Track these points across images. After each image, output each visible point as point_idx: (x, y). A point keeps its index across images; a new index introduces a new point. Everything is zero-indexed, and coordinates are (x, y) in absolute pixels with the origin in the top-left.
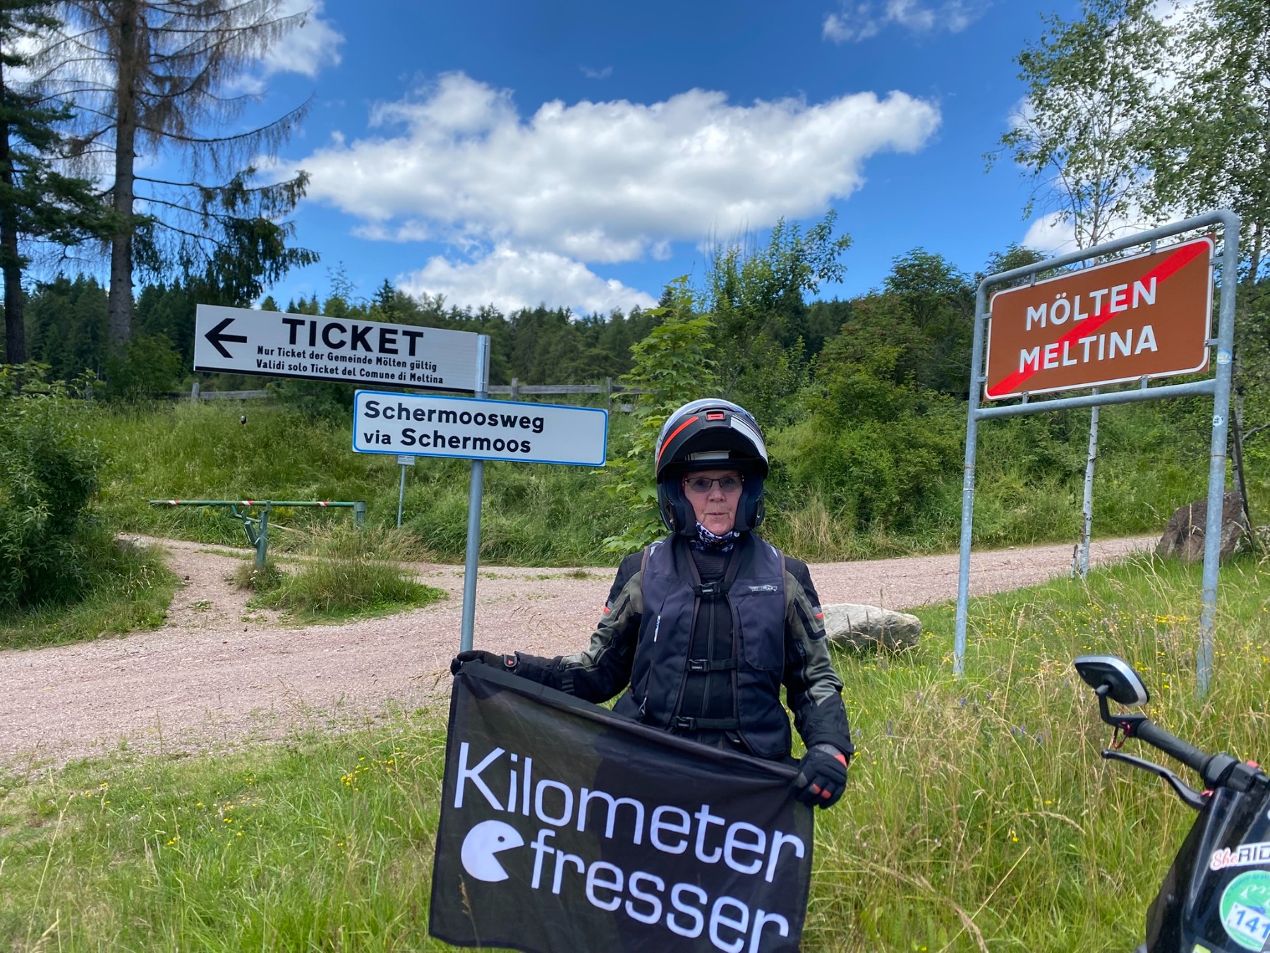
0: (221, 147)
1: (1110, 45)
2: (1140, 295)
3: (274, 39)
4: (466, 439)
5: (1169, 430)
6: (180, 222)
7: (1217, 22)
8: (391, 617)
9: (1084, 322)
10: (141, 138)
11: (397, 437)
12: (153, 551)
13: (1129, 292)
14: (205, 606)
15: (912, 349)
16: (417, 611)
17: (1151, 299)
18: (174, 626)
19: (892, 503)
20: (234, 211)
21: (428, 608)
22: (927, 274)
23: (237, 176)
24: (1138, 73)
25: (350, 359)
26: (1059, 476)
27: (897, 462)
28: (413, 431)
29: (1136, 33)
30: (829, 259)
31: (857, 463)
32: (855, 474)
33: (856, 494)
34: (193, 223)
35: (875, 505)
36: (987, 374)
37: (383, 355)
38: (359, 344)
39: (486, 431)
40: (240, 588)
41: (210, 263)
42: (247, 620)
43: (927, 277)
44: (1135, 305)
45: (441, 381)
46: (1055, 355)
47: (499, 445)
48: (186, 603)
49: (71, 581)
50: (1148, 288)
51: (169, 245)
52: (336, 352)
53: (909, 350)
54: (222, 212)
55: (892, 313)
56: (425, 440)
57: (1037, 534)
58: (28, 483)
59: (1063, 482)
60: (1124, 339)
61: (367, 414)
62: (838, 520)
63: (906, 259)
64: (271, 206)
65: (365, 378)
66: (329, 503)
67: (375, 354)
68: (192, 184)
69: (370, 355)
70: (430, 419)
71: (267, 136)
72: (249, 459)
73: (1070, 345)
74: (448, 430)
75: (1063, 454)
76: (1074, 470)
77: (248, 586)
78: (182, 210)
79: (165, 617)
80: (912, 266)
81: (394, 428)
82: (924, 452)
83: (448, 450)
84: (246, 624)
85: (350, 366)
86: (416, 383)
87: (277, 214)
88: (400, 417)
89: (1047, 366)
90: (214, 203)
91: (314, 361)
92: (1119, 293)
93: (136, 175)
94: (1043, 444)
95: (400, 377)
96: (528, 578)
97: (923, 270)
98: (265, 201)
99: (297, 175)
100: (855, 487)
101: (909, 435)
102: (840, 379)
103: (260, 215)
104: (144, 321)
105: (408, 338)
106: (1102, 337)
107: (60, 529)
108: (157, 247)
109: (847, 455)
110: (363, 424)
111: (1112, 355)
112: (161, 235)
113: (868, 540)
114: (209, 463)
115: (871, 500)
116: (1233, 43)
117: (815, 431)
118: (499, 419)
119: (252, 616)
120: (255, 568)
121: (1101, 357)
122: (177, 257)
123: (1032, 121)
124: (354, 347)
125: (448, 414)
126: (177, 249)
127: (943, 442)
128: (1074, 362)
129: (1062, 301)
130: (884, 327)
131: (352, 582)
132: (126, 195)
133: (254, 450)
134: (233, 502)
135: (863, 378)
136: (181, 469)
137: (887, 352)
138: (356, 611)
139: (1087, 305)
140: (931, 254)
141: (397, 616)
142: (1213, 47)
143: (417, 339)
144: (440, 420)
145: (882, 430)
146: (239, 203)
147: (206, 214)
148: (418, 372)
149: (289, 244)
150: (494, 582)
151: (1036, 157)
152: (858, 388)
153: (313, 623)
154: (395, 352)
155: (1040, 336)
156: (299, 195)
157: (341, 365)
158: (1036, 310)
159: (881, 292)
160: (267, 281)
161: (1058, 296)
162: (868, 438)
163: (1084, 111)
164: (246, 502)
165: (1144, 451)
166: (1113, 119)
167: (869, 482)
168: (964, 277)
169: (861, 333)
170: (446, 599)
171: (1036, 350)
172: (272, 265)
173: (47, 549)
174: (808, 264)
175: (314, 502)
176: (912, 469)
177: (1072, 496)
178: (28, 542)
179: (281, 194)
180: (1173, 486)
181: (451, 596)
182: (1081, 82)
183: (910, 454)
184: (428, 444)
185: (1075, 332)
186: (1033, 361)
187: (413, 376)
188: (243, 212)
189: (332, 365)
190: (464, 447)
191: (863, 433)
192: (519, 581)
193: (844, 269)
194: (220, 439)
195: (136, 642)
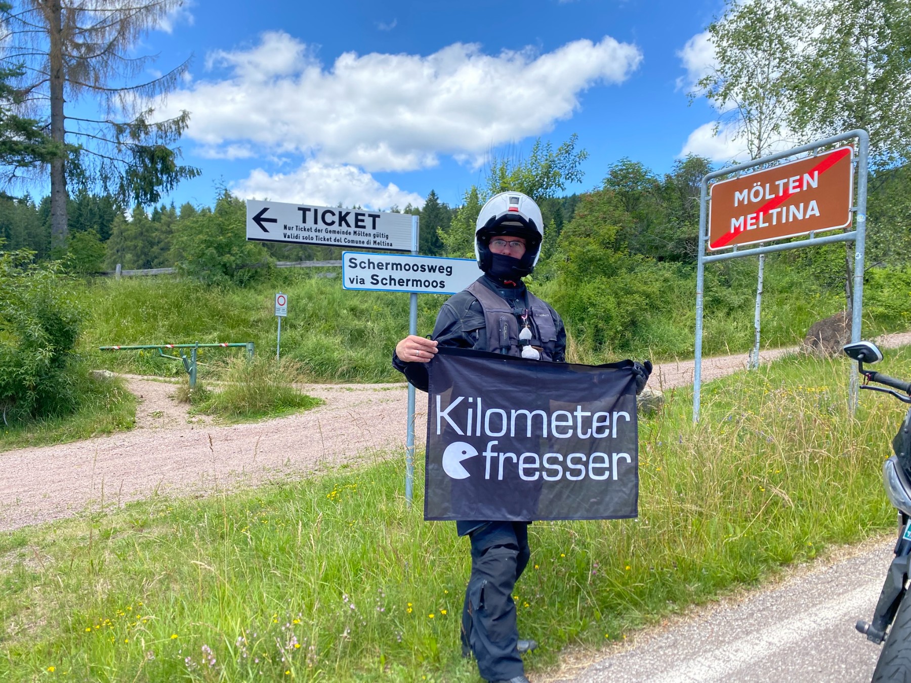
0: (127, 94)
1: (768, 20)
2: (808, 182)
3: (161, 16)
4: (408, 281)
5: (796, 278)
6: (99, 149)
7: (832, 4)
8: (290, 417)
9: (772, 200)
10: (67, 88)
11: (368, 280)
12: (116, 380)
13: (801, 181)
14: (159, 415)
15: (624, 228)
16: (306, 412)
17: (815, 184)
18: (142, 428)
19: (617, 332)
20: (139, 140)
21: (313, 410)
22: (632, 176)
23: (141, 115)
24: (787, 40)
25: (338, 232)
26: (726, 310)
27: (619, 304)
28: (377, 276)
29: (786, 13)
30: (572, 167)
31: (593, 305)
32: (592, 312)
33: (593, 326)
34: (110, 150)
35: (605, 333)
36: (709, 234)
37: (357, 229)
38: (343, 223)
39: (419, 275)
40: (181, 402)
41: (122, 178)
42: (191, 422)
43: (632, 178)
44: (805, 188)
45: (391, 245)
46: (754, 221)
47: (427, 283)
48: (146, 413)
49: (65, 400)
50: (812, 177)
51: (92, 165)
52: (330, 228)
53: (623, 228)
54: (130, 141)
55: (610, 202)
56: (384, 282)
57: (713, 349)
58: (37, 332)
59: (728, 314)
60: (798, 210)
61: (350, 266)
62: (581, 345)
63: (617, 166)
64: (164, 136)
65: (347, 244)
66: (228, 344)
67: (353, 229)
68: (107, 122)
69: (350, 230)
70: (387, 269)
71: (160, 86)
72: (166, 316)
73: (764, 214)
74: (398, 275)
75: (728, 295)
76: (736, 306)
77: (187, 400)
78: (100, 141)
79: (134, 422)
80: (621, 170)
81: (366, 274)
82: (636, 296)
83: (398, 287)
84: (191, 425)
85: (338, 236)
86: (377, 246)
87: (168, 142)
88: (369, 268)
89: (749, 228)
90: (124, 135)
91: (317, 234)
92: (794, 181)
93: (66, 116)
94: (715, 289)
95: (368, 243)
96: (375, 390)
97: (629, 173)
98: (160, 132)
99: (181, 113)
100: (592, 321)
101: (626, 285)
102: (578, 249)
103: (156, 143)
104: (45, 223)
105: (371, 218)
106: (784, 209)
107: (57, 364)
108: (84, 168)
109: (585, 300)
110: (349, 273)
111: (791, 220)
112: (86, 159)
113: (601, 357)
114: (137, 319)
115: (602, 330)
116: (843, 18)
117: (560, 286)
118: (426, 268)
119: (193, 419)
120: (190, 388)
121: (784, 221)
122: (99, 174)
123: (718, 71)
124: (340, 225)
125: (397, 265)
126: (98, 169)
127: (649, 290)
128: (767, 224)
129: (757, 187)
130: (605, 213)
131: (261, 394)
132: (60, 130)
133: (170, 309)
134: (159, 346)
135: (594, 248)
136: (118, 325)
137: (609, 230)
138: (265, 414)
139: (775, 189)
140: (634, 161)
141: (294, 416)
142: (830, 20)
143: (377, 219)
144: (393, 269)
145: (608, 283)
146: (143, 135)
147: (119, 143)
148: (378, 240)
149: (178, 162)
150: (353, 393)
151: (722, 95)
152: (590, 255)
153: (237, 422)
154: (364, 227)
155: (743, 210)
156: (184, 127)
157: (333, 236)
158: (741, 193)
159: (601, 189)
160: (165, 190)
161: (755, 184)
162: (599, 288)
163: (751, 64)
164: (169, 346)
165: (781, 292)
166: (770, 70)
167: (601, 318)
168: (657, 177)
169: (589, 217)
170: (324, 404)
171: (742, 219)
172: (168, 178)
173: (49, 378)
174: (558, 170)
175: (216, 344)
176: (629, 308)
177: (735, 323)
178: (38, 374)
179: (171, 127)
180: (801, 315)
181: (327, 401)
182: (751, 45)
183: (627, 298)
184: (386, 284)
185: (766, 207)
186: (740, 226)
187: (375, 242)
188: (145, 141)
189: (328, 236)
190: (407, 285)
191: (595, 285)
192: (369, 392)
193: (583, 174)
194: (144, 303)
195: (118, 438)
